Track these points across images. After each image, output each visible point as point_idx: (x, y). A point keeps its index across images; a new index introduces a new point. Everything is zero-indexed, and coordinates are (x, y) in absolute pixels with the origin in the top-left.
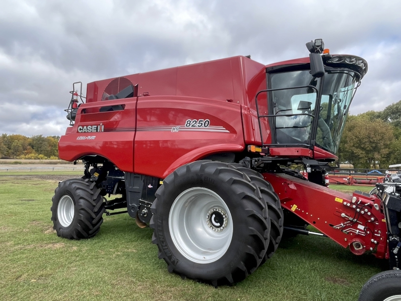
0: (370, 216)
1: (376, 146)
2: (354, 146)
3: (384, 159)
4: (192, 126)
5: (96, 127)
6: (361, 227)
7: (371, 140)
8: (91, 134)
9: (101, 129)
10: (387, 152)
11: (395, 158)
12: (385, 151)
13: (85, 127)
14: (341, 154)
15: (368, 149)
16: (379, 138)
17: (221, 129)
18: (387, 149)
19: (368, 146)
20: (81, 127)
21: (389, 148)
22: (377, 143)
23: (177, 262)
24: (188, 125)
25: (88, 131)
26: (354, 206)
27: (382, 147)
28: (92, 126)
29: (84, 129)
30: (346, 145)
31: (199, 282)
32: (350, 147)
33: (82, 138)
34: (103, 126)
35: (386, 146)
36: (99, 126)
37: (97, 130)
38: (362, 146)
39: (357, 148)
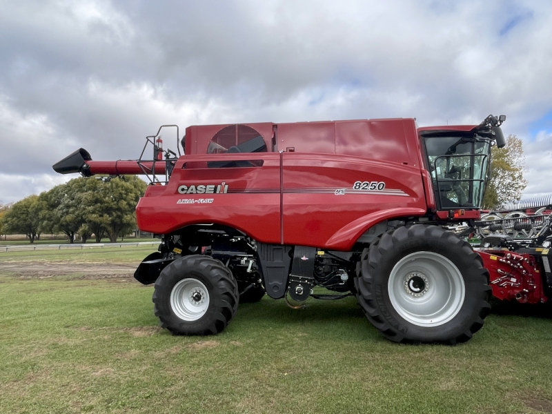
0: (522, 269)
4: (363, 188)
5: (213, 186)
6: (514, 280)
8: (205, 196)
9: (222, 190)
13: (193, 187)
17: (399, 193)
20: (185, 187)
23: (407, 330)
24: (357, 187)
25: (198, 192)
26: (509, 262)
28: (206, 185)
29: (190, 189)
31: (436, 344)
33: (187, 201)
34: (227, 186)
36: (219, 186)
37: (215, 191)
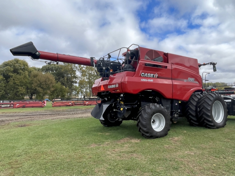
1: (49, 86)
2: (37, 86)
3: (52, 93)
5: (153, 75)
7: (47, 83)
10: (53, 90)
11: (57, 93)
12: (52, 89)
13: (146, 74)
14: (29, 90)
15: (45, 88)
16: (50, 82)
18: (53, 88)
19: (45, 87)
21: (54, 88)
22: (49, 85)
25: (148, 76)
27: (51, 87)
28: (151, 74)
29: (145, 75)
30: (32, 85)
32: (35, 86)
33: (144, 80)
34: (157, 75)
35: (53, 86)
37: (153, 76)
38: (42, 86)
39: (39, 87)
